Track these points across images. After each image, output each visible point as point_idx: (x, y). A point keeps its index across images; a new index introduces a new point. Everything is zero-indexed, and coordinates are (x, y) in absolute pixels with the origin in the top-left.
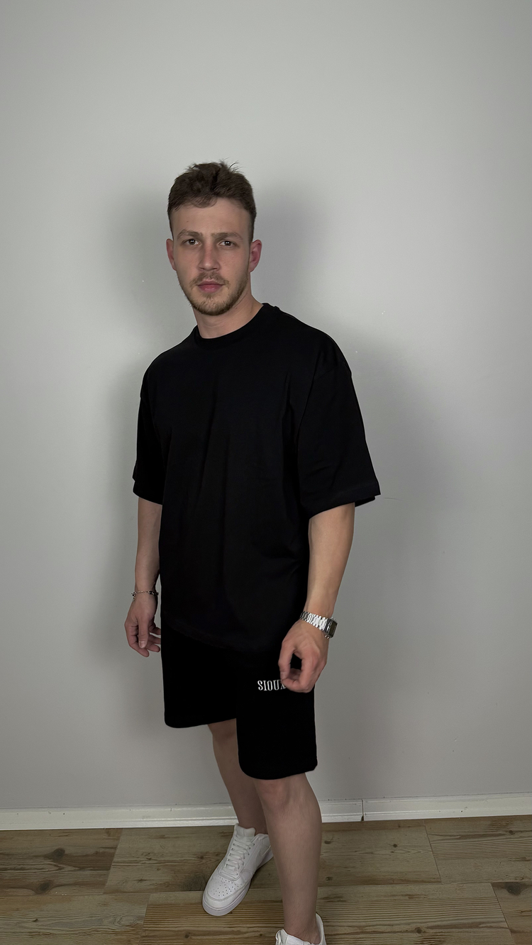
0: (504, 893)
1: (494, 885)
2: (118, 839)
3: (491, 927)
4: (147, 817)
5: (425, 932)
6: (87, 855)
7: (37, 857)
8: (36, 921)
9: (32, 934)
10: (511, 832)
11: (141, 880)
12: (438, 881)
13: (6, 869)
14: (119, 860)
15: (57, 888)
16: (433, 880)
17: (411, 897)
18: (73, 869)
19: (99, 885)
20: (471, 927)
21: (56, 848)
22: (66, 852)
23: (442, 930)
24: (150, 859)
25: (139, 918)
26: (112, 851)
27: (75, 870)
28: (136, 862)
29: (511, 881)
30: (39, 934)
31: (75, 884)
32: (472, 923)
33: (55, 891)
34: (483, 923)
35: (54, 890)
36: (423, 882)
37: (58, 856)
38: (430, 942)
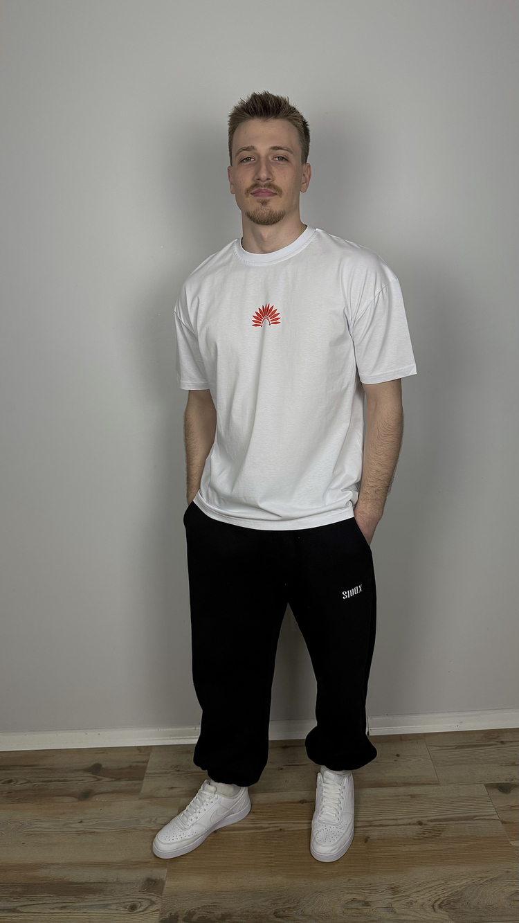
0: (496, 792)
1: (487, 786)
2: (149, 754)
3: (484, 819)
4: (174, 735)
5: (425, 825)
6: (122, 769)
7: (78, 770)
8: (81, 822)
9: (78, 833)
10: (502, 743)
11: (172, 788)
12: (437, 784)
13: (51, 781)
14: (151, 772)
15: (96, 796)
16: (432, 783)
17: (413, 796)
19: (135, 792)
20: (467, 820)
21: (93, 763)
22: (104, 766)
23: (438, 823)
26: (144, 764)
28: (167, 773)
29: (503, 782)
30: (85, 833)
31: (113, 792)
32: (467, 817)
33: (97, 798)
34: (477, 816)
35: (94, 797)
36: (423, 784)
38: (430, 832)
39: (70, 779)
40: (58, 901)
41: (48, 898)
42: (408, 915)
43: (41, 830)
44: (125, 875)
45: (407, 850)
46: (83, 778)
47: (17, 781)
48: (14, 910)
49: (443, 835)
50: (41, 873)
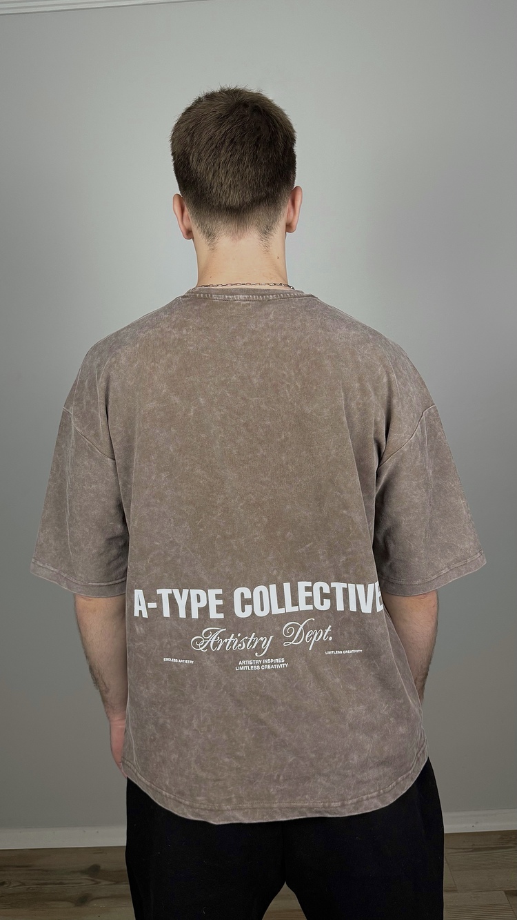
1: (506, 893)
7: (74, 872)
12: (455, 890)
18: (107, 883)
21: (92, 864)
22: (102, 867)
27: (111, 884)
31: (112, 897)
33: (94, 904)
35: (92, 902)
37: (94, 871)
39: (67, 882)
46: (80, 881)
47: (10, 883)
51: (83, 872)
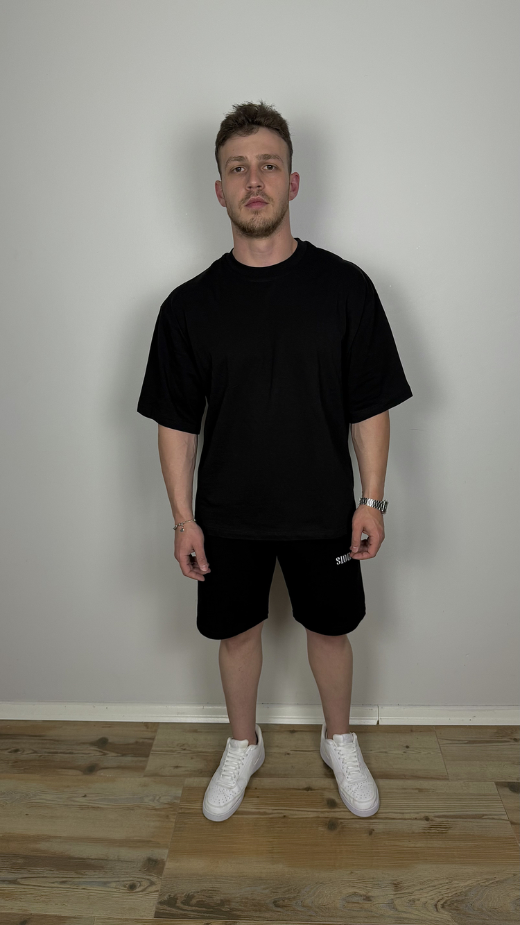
0: (507, 791)
1: (498, 784)
2: (156, 731)
3: (493, 819)
4: (181, 714)
5: (432, 820)
6: (129, 744)
7: (84, 743)
9: (82, 807)
10: (516, 740)
11: (177, 767)
12: (448, 779)
13: (57, 753)
14: (158, 749)
15: (102, 770)
16: (441, 777)
17: (420, 790)
18: (116, 755)
19: (140, 769)
20: (475, 818)
21: (100, 737)
22: (110, 741)
23: (447, 819)
24: (184, 750)
25: (176, 798)
26: (150, 741)
27: (117, 756)
28: (173, 752)
29: (514, 781)
30: (88, 807)
31: (118, 768)
32: (476, 815)
33: (102, 773)
34: (486, 815)
35: (99, 772)
36: (432, 778)
37: (102, 743)
38: (437, 829)
39: (77, 752)
40: (58, 876)
41: (49, 872)
42: (410, 913)
43: (45, 801)
44: (125, 853)
45: (412, 845)
46: (88, 752)
47: (24, 751)
48: (14, 882)
49: (450, 832)
50: (43, 846)
51: (93, 744)
